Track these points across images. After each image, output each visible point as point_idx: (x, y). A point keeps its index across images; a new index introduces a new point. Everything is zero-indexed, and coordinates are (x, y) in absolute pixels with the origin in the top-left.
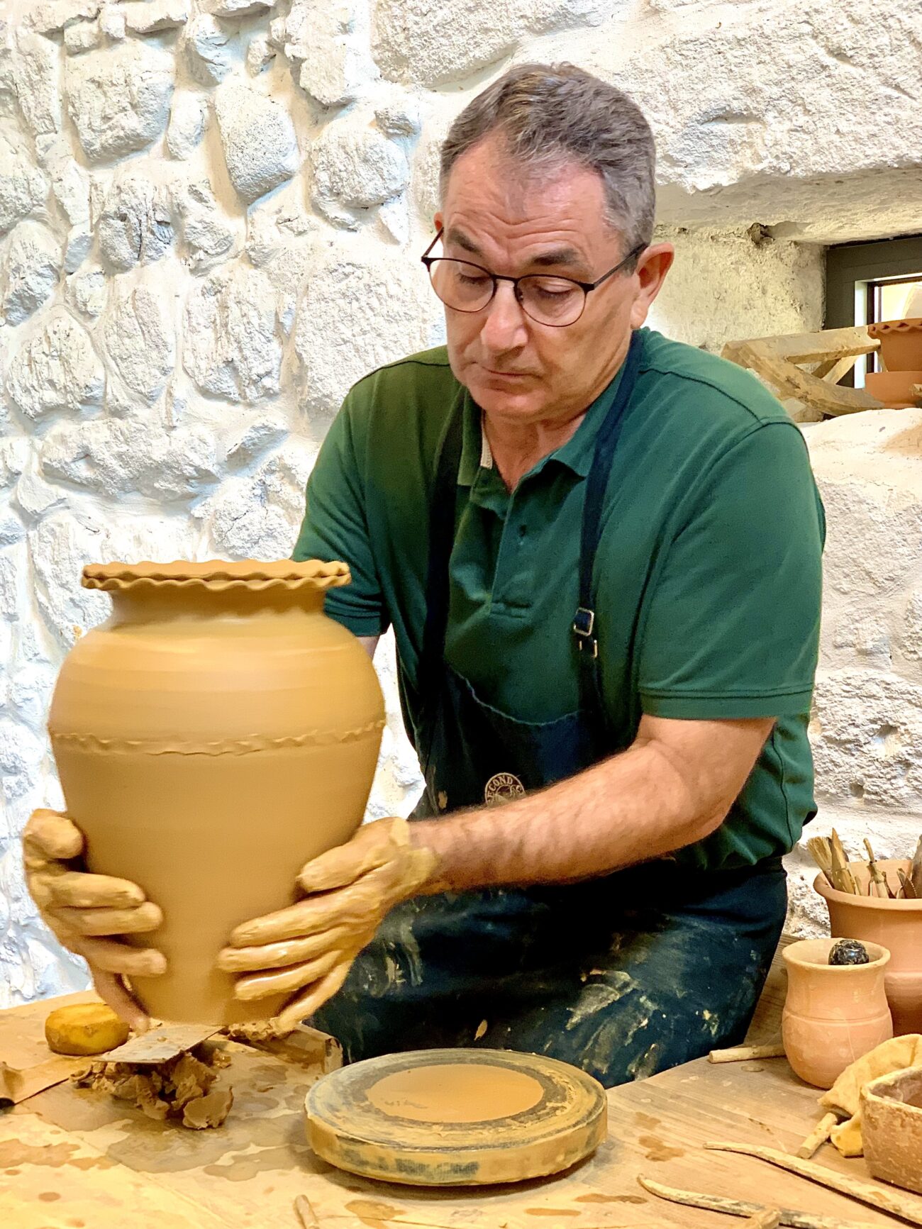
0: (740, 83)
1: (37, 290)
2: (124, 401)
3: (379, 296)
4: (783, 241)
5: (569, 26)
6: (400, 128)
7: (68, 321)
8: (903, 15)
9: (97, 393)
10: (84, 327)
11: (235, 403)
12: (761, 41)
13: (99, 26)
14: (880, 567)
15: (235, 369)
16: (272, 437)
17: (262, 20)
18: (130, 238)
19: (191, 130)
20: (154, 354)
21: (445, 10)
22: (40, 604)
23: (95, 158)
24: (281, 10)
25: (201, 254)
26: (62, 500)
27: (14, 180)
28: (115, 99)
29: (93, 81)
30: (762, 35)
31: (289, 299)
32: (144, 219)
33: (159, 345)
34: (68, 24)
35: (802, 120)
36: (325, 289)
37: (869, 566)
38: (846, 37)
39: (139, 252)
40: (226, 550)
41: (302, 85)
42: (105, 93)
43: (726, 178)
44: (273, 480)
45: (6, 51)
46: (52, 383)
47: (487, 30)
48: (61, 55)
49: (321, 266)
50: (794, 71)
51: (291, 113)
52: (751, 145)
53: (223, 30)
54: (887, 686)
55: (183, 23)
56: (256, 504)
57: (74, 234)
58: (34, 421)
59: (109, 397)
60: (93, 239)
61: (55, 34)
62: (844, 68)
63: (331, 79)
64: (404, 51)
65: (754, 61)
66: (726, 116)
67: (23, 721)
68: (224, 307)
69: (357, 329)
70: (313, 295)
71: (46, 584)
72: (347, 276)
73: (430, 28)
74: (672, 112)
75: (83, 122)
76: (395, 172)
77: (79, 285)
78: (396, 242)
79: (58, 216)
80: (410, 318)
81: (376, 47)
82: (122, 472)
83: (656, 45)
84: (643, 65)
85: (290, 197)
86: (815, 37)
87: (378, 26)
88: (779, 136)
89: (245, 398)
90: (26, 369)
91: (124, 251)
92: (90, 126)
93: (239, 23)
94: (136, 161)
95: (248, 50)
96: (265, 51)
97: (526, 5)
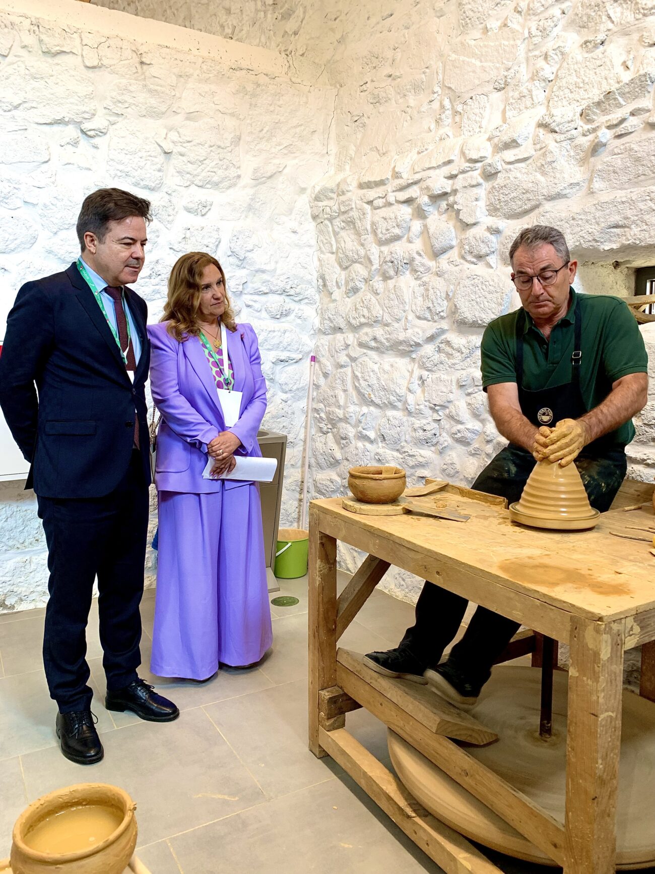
0: (622, 216)
1: (359, 286)
2: (390, 321)
3: (486, 285)
4: (623, 267)
5: (560, 198)
6: (497, 232)
7: (369, 296)
9: (380, 319)
10: (375, 298)
11: (429, 321)
12: (631, 202)
13: (386, 199)
15: (431, 310)
16: (443, 331)
17: (445, 197)
18: (394, 268)
19: (417, 233)
20: (401, 306)
21: (515, 193)
22: (356, 386)
23: (381, 243)
24: (452, 194)
25: (419, 273)
26: (365, 353)
27: (352, 250)
28: (391, 224)
29: (383, 218)
30: (632, 200)
31: (452, 287)
32: (399, 262)
33: (403, 303)
34: (376, 199)
35: (645, 227)
36: (466, 283)
39: (397, 273)
40: (425, 368)
41: (461, 217)
42: (387, 222)
43: (615, 246)
44: (442, 346)
45: (352, 208)
46: (364, 316)
47: (530, 200)
48: (371, 209)
49: (464, 276)
50: (643, 212)
51: (454, 227)
52: (625, 236)
53: (431, 201)
55: (417, 198)
56: (436, 353)
57: (374, 268)
58: (355, 328)
59: (384, 320)
60: (380, 269)
61: (370, 203)
63: (471, 216)
64: (498, 207)
65: (628, 209)
66: (617, 226)
67: (349, 423)
68: (427, 290)
69: (477, 296)
70: (461, 285)
71: (359, 380)
72: (474, 279)
73: (508, 199)
74: (597, 225)
75: (379, 231)
76: (493, 245)
77: (375, 284)
78: (492, 268)
79: (368, 262)
80: (497, 292)
81: (488, 205)
82: (387, 344)
83: (592, 203)
84: (587, 210)
85: (454, 254)
86: (651, 200)
87: (489, 199)
88: (636, 232)
89: (433, 319)
90: (354, 312)
91: (392, 273)
92: (382, 233)
93: (436, 198)
94: (397, 243)
95: (439, 207)
96: (446, 207)
97: (545, 191)
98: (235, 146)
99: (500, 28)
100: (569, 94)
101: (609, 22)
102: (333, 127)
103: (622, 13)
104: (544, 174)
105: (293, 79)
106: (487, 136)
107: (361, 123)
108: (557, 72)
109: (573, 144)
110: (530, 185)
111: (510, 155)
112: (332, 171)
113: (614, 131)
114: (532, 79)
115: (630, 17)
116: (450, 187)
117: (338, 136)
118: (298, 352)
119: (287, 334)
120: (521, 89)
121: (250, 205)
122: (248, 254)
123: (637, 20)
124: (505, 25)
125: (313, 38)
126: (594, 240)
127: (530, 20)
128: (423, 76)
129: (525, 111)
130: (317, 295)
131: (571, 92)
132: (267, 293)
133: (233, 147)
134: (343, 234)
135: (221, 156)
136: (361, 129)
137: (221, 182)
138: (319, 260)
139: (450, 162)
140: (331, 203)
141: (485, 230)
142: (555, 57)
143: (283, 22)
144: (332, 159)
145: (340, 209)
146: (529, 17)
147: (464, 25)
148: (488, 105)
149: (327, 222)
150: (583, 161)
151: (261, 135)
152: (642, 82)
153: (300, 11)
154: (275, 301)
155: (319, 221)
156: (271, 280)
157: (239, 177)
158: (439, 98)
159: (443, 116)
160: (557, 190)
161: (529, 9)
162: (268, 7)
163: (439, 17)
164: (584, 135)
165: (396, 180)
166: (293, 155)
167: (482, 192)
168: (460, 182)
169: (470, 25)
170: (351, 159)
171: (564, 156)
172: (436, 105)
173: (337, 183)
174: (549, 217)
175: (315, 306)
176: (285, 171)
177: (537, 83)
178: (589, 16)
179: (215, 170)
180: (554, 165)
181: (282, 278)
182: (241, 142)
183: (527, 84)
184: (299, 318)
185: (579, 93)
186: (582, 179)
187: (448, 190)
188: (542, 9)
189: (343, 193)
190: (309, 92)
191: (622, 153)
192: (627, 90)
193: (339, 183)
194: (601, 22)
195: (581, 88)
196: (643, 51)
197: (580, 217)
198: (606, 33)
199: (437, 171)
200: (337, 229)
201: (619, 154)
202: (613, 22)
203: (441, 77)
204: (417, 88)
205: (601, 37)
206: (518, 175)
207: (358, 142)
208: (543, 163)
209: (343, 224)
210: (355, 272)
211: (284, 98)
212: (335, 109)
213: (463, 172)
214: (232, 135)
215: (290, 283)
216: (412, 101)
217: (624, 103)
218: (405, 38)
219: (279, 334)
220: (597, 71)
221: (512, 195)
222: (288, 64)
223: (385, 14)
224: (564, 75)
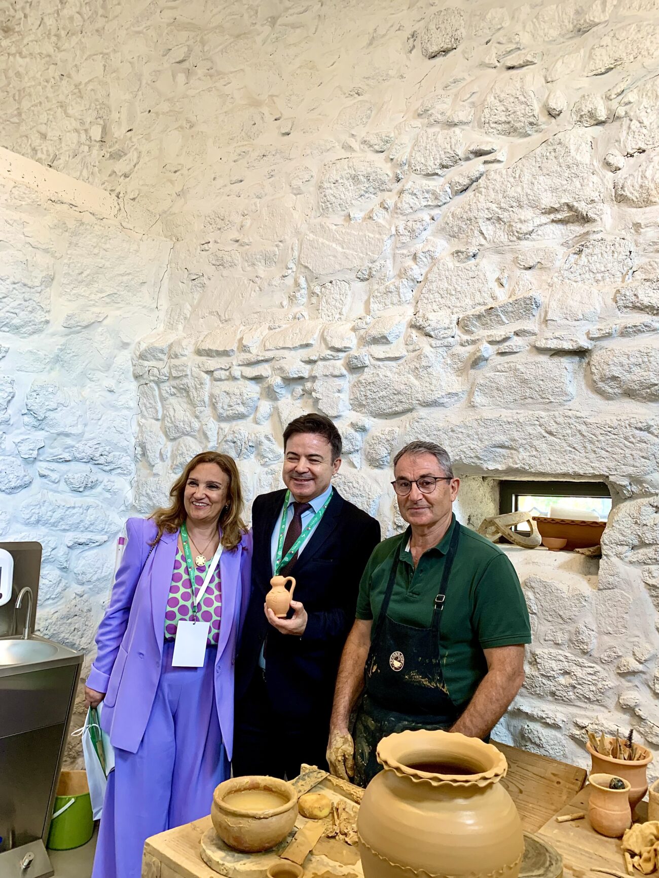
0: (509, 436)
3: (349, 487)
5: (437, 406)
6: (363, 429)
8: (577, 425)
12: (519, 425)
13: (230, 373)
14: (566, 614)
17: (299, 381)
18: (235, 450)
19: (266, 415)
21: (384, 392)
23: (221, 418)
24: (310, 380)
25: (266, 460)
27: (184, 421)
28: (235, 400)
29: (225, 392)
30: (519, 422)
32: (243, 444)
34: (216, 370)
35: (535, 453)
37: (561, 613)
38: (553, 428)
39: (239, 455)
41: (320, 407)
42: (230, 397)
43: (501, 468)
45: (187, 375)
47: (401, 402)
48: (211, 380)
50: (532, 436)
53: (284, 383)
54: (566, 657)
55: (267, 378)
57: (209, 445)
61: (210, 372)
62: (551, 438)
63: (332, 408)
64: (364, 403)
65: (515, 430)
66: (502, 446)
68: (276, 480)
74: (480, 442)
75: (219, 405)
76: (358, 443)
78: (356, 468)
79: (203, 437)
80: (362, 496)
81: (352, 399)
83: (473, 418)
84: (468, 424)
86: (540, 426)
87: (353, 393)
88: (525, 457)
92: (223, 408)
93: (289, 381)
94: (240, 422)
95: (293, 390)
96: (301, 392)
97: (420, 396)
98: (46, 287)
99: (364, 219)
100: (440, 299)
101: (481, 237)
102: (166, 281)
103: (495, 232)
104: (418, 377)
105: (124, 224)
106: (350, 325)
107: (200, 283)
108: (427, 275)
109: (450, 352)
110: (403, 387)
111: (379, 351)
112: (161, 328)
113: (496, 347)
114: (400, 276)
115: (504, 238)
116: (308, 372)
117: (171, 291)
118: (103, 533)
119: (91, 510)
120: (387, 283)
121: (58, 356)
122: (48, 414)
123: (511, 241)
124: (370, 218)
125: (148, 185)
126: (477, 457)
127: (397, 218)
128: (276, 249)
129: (390, 306)
130: (133, 465)
131: (442, 297)
132: (69, 461)
133: (43, 287)
134: (172, 400)
135: (27, 296)
136: (199, 289)
137: (22, 326)
138: (139, 425)
139: (307, 345)
140: (160, 365)
141: (348, 426)
142: (424, 259)
143: (111, 161)
144: (162, 314)
145: (170, 373)
146: (396, 216)
147: (325, 208)
148: (349, 293)
149: (153, 384)
150: (460, 371)
151: (80, 278)
152: (527, 304)
153: (133, 155)
154: (78, 472)
155: (143, 382)
156: (77, 446)
157: (47, 322)
158: (293, 274)
159: (298, 294)
160: (433, 398)
161: (396, 207)
162: (93, 143)
163: (295, 194)
164: (462, 345)
165: (243, 354)
166: (117, 305)
167: (345, 384)
168: (320, 369)
169: (330, 210)
170: (185, 318)
171: (439, 362)
172: (290, 281)
173: (170, 342)
174: (424, 424)
175: (129, 478)
176: (105, 322)
177: (405, 281)
178: (460, 228)
179: (17, 311)
180: (429, 370)
181: (90, 443)
182: (55, 282)
183: (393, 280)
184: (108, 491)
185: (450, 300)
186: (461, 390)
187: (306, 375)
188: (411, 211)
189: (176, 356)
190: (141, 240)
191: (506, 372)
192: (510, 309)
193: (172, 344)
194: (473, 236)
195: (452, 295)
196: (518, 272)
197: (460, 430)
198: (478, 247)
199: (293, 352)
200: (165, 394)
201: (503, 372)
202: (485, 238)
203: (296, 253)
204: (268, 259)
205: (473, 250)
206: (389, 374)
207: (195, 302)
208: (418, 366)
209: (173, 390)
210: (186, 446)
211: (111, 241)
212: (170, 262)
213: (324, 359)
214: (44, 274)
215: (101, 449)
216: (261, 270)
217: (507, 322)
218: (256, 206)
219: (81, 510)
220: (470, 281)
221: (381, 394)
222: (118, 207)
223: (234, 179)
224: (434, 279)
